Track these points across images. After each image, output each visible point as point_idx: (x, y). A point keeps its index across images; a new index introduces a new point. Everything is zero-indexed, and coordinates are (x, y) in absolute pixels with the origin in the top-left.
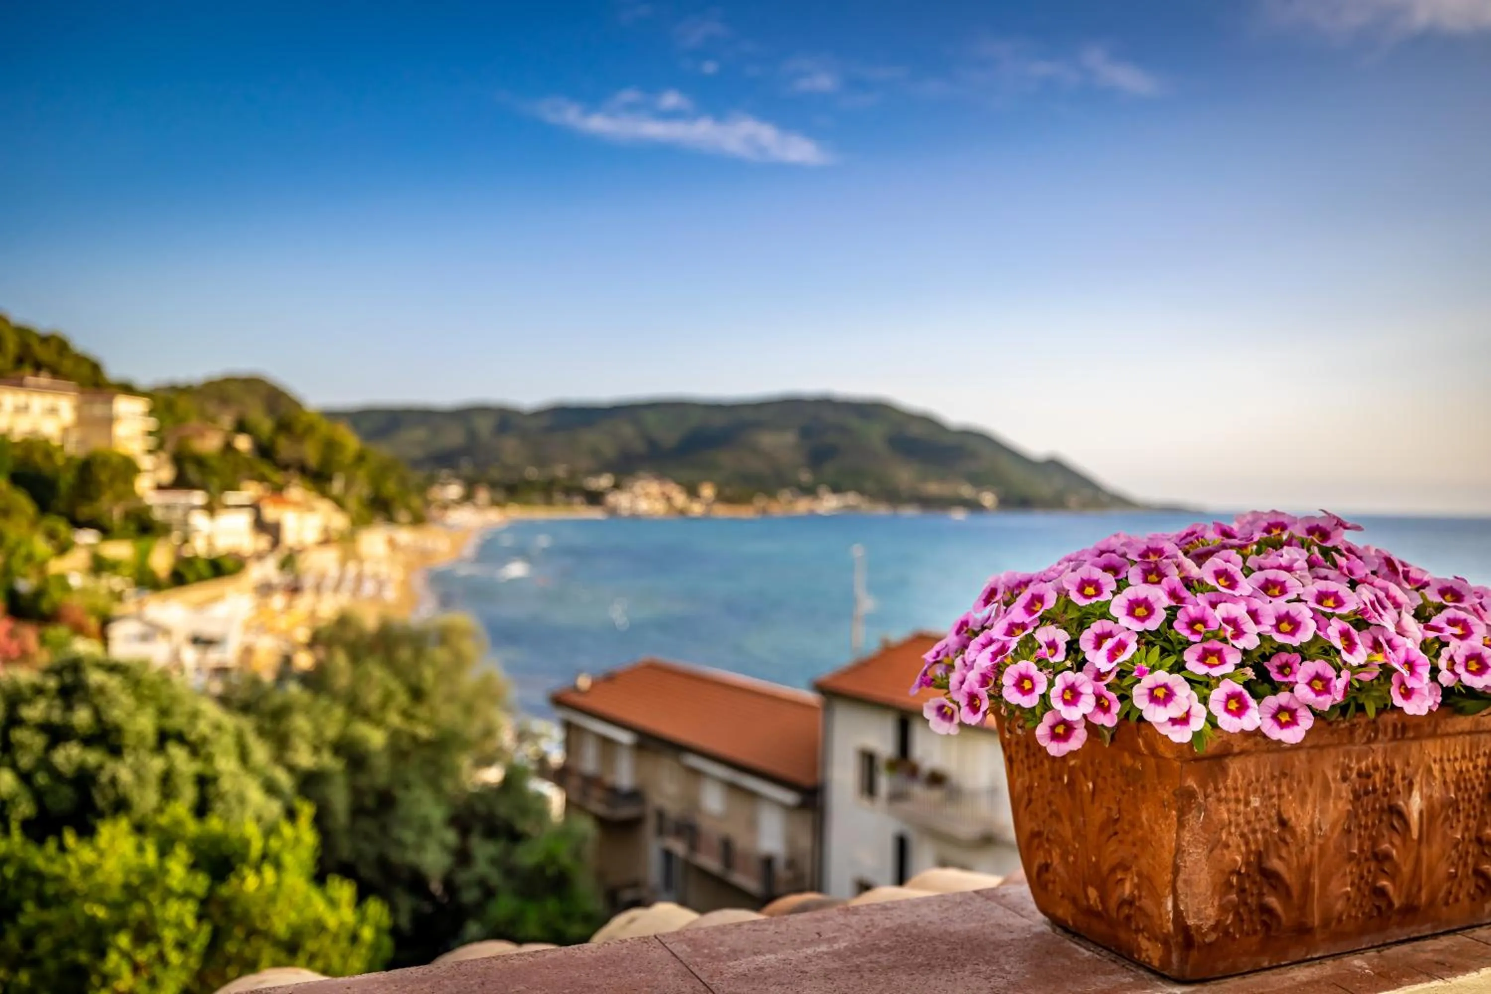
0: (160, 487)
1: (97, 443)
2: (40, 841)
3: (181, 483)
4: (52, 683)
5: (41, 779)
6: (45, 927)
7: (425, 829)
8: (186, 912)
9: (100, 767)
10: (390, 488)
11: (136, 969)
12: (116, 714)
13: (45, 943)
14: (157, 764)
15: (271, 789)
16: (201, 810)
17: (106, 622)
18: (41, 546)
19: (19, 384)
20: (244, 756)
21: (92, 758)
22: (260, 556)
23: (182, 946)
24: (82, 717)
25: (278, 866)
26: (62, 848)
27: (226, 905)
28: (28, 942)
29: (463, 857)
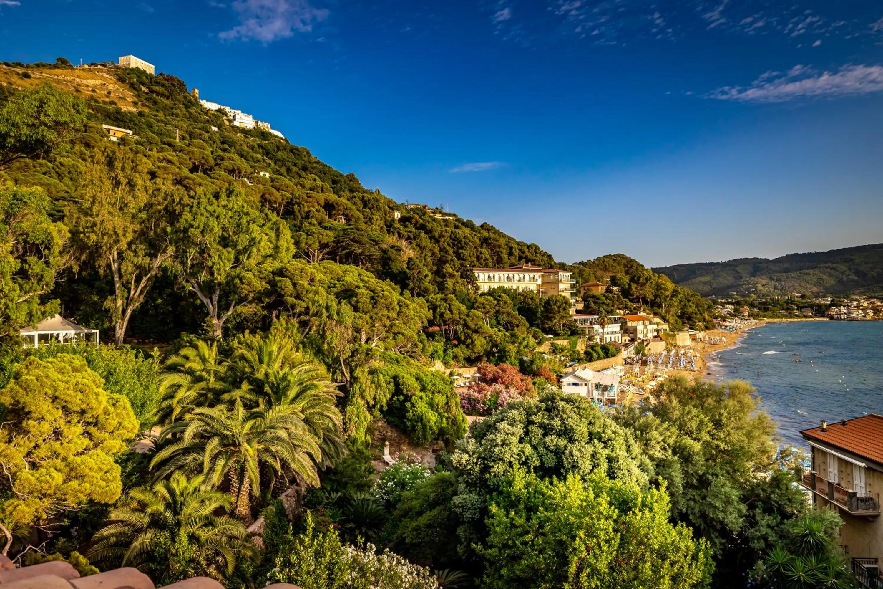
0: (578, 312)
1: (552, 293)
2: (542, 478)
3: (587, 310)
4: (543, 405)
5: (541, 449)
6: (548, 520)
7: (728, 501)
8: (610, 525)
9: (565, 447)
10: (692, 309)
11: (588, 549)
12: (571, 422)
13: (547, 528)
14: (590, 449)
15: (642, 467)
16: (611, 475)
17: (560, 377)
18: (532, 341)
19: (520, 269)
20: (628, 450)
21: (562, 442)
22: (626, 345)
23: (607, 541)
24: (557, 422)
25: (651, 509)
26: (551, 483)
27: (627, 525)
28: (541, 526)
29: (751, 521)
